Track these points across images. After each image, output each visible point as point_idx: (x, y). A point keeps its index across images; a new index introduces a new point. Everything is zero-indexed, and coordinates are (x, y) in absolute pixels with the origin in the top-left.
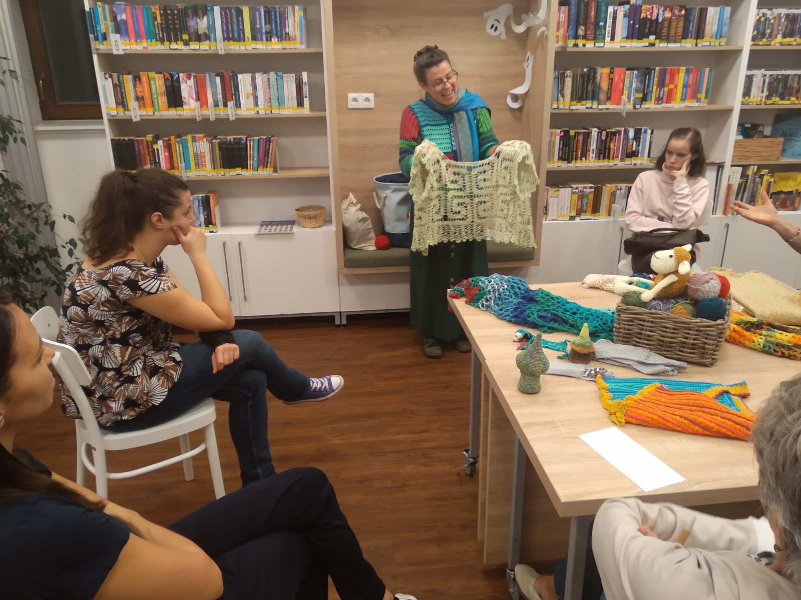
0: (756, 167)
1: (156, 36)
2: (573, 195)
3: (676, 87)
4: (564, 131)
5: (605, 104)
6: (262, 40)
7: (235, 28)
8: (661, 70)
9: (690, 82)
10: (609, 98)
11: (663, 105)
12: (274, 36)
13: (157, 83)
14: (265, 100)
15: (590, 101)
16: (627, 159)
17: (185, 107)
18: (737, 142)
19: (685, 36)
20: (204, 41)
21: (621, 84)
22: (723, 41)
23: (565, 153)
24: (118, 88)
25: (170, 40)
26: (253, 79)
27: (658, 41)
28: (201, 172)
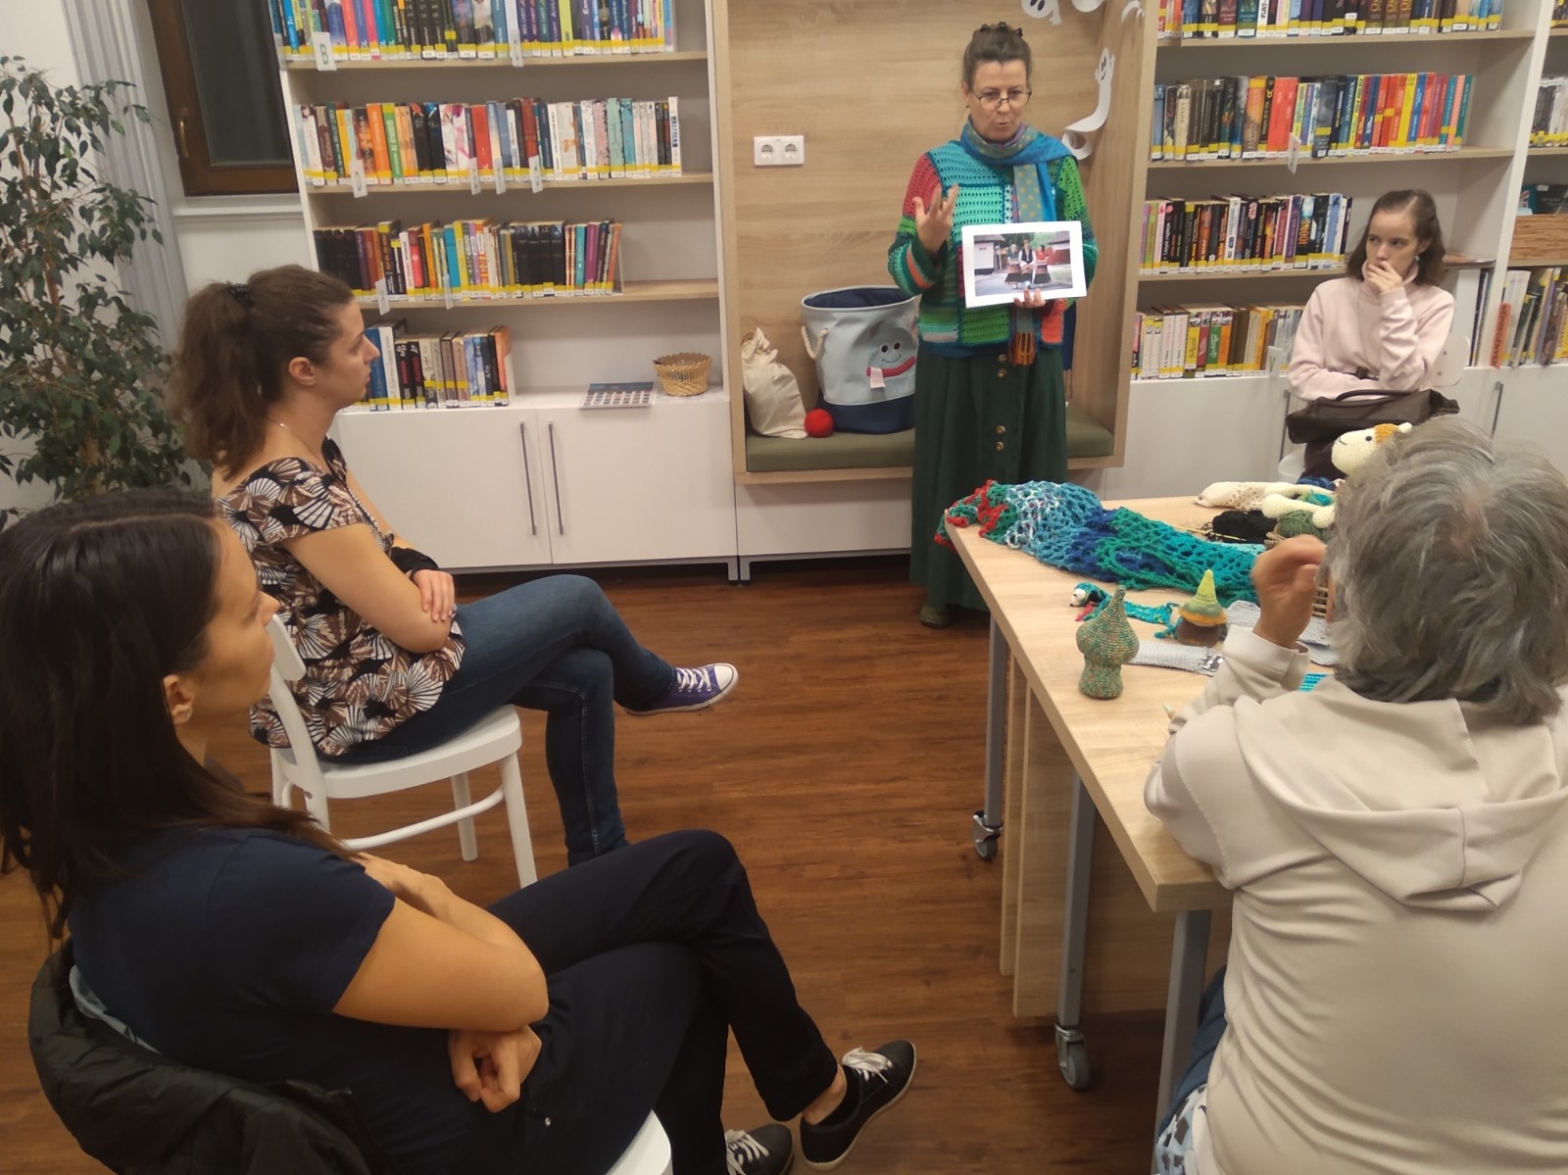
0: (1558, 271)
1: (397, 35)
2: (1191, 329)
3: (1398, 113)
4: (1174, 204)
5: (1256, 150)
6: (593, 38)
7: (543, 15)
8: (1368, 79)
9: (1427, 104)
10: (1263, 138)
11: (1373, 149)
12: (616, 30)
13: (399, 123)
14: (599, 153)
15: (1227, 144)
16: (1298, 257)
17: (449, 168)
18: (1519, 221)
19: (1416, 14)
20: (488, 40)
21: (1289, 110)
22: (1495, 20)
23: (1176, 247)
24: (327, 134)
25: (421, 42)
26: (577, 112)
27: (1362, 23)
28: (478, 292)
